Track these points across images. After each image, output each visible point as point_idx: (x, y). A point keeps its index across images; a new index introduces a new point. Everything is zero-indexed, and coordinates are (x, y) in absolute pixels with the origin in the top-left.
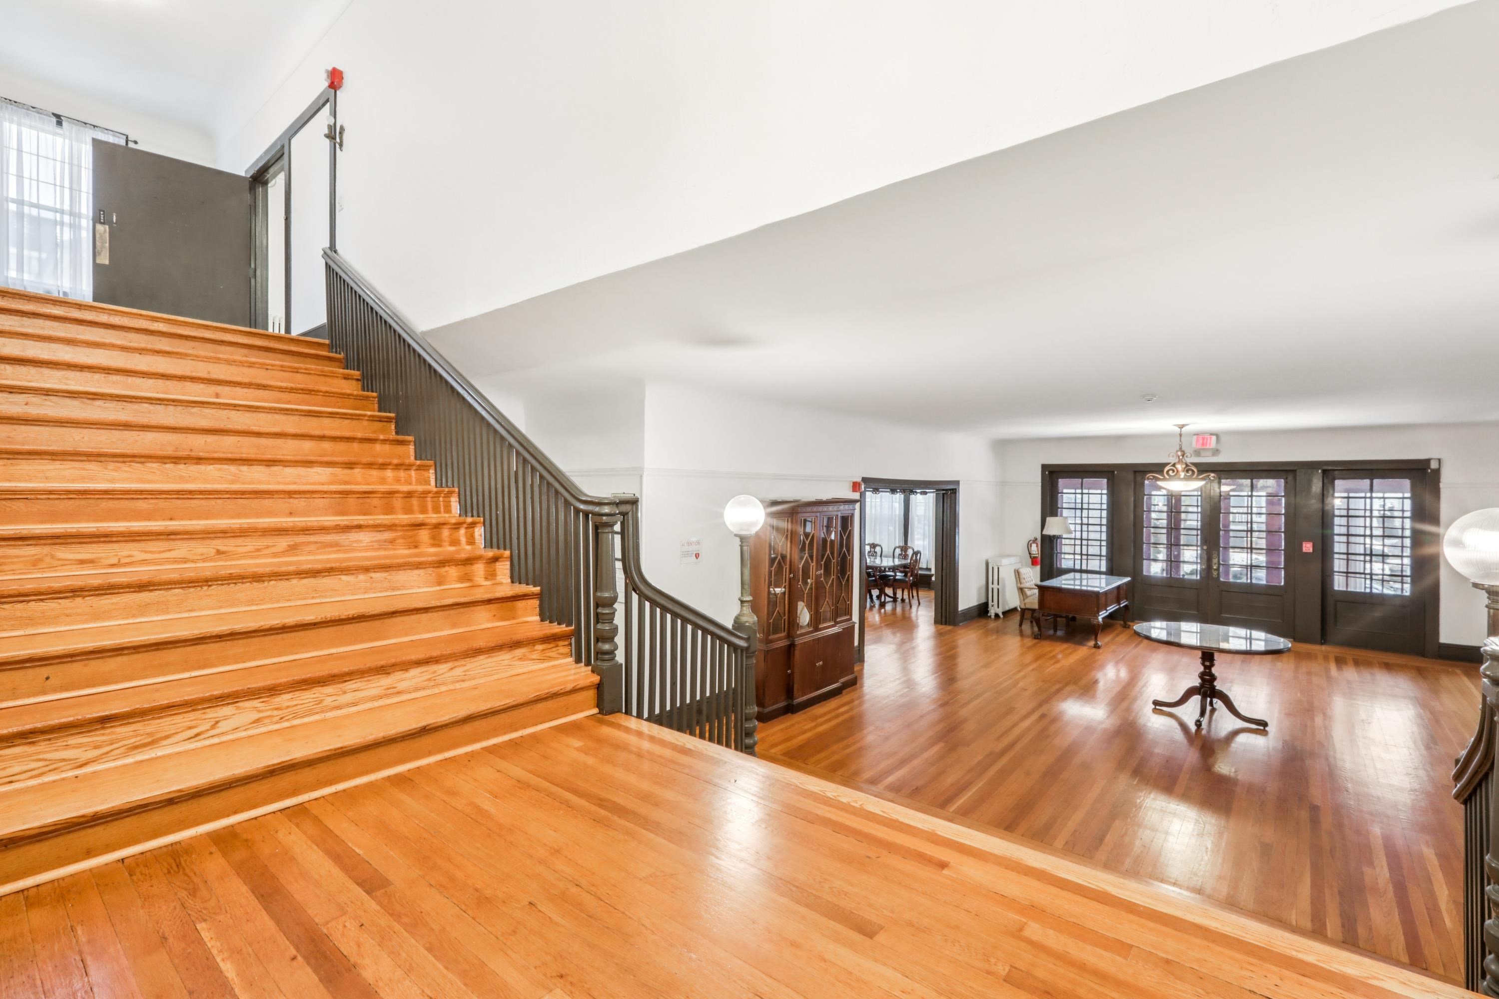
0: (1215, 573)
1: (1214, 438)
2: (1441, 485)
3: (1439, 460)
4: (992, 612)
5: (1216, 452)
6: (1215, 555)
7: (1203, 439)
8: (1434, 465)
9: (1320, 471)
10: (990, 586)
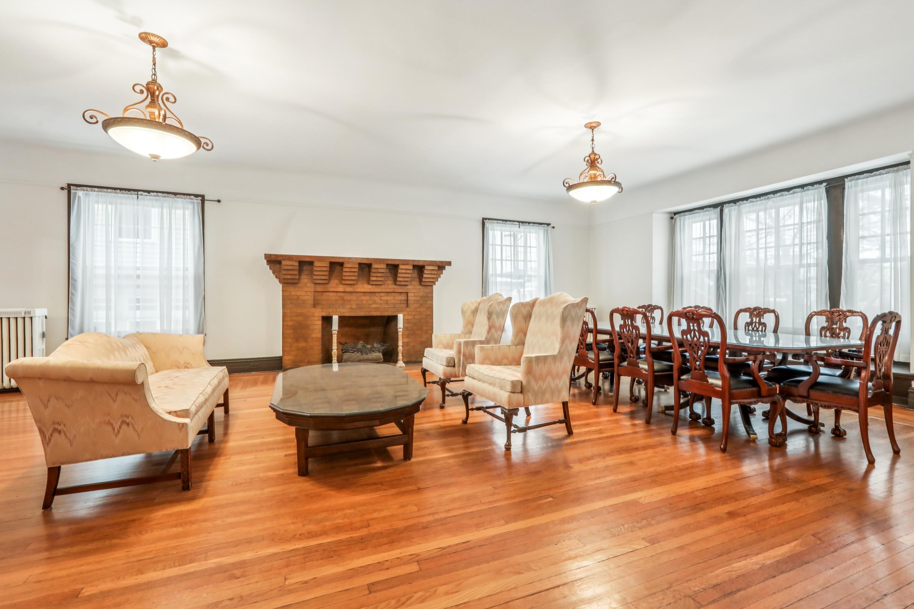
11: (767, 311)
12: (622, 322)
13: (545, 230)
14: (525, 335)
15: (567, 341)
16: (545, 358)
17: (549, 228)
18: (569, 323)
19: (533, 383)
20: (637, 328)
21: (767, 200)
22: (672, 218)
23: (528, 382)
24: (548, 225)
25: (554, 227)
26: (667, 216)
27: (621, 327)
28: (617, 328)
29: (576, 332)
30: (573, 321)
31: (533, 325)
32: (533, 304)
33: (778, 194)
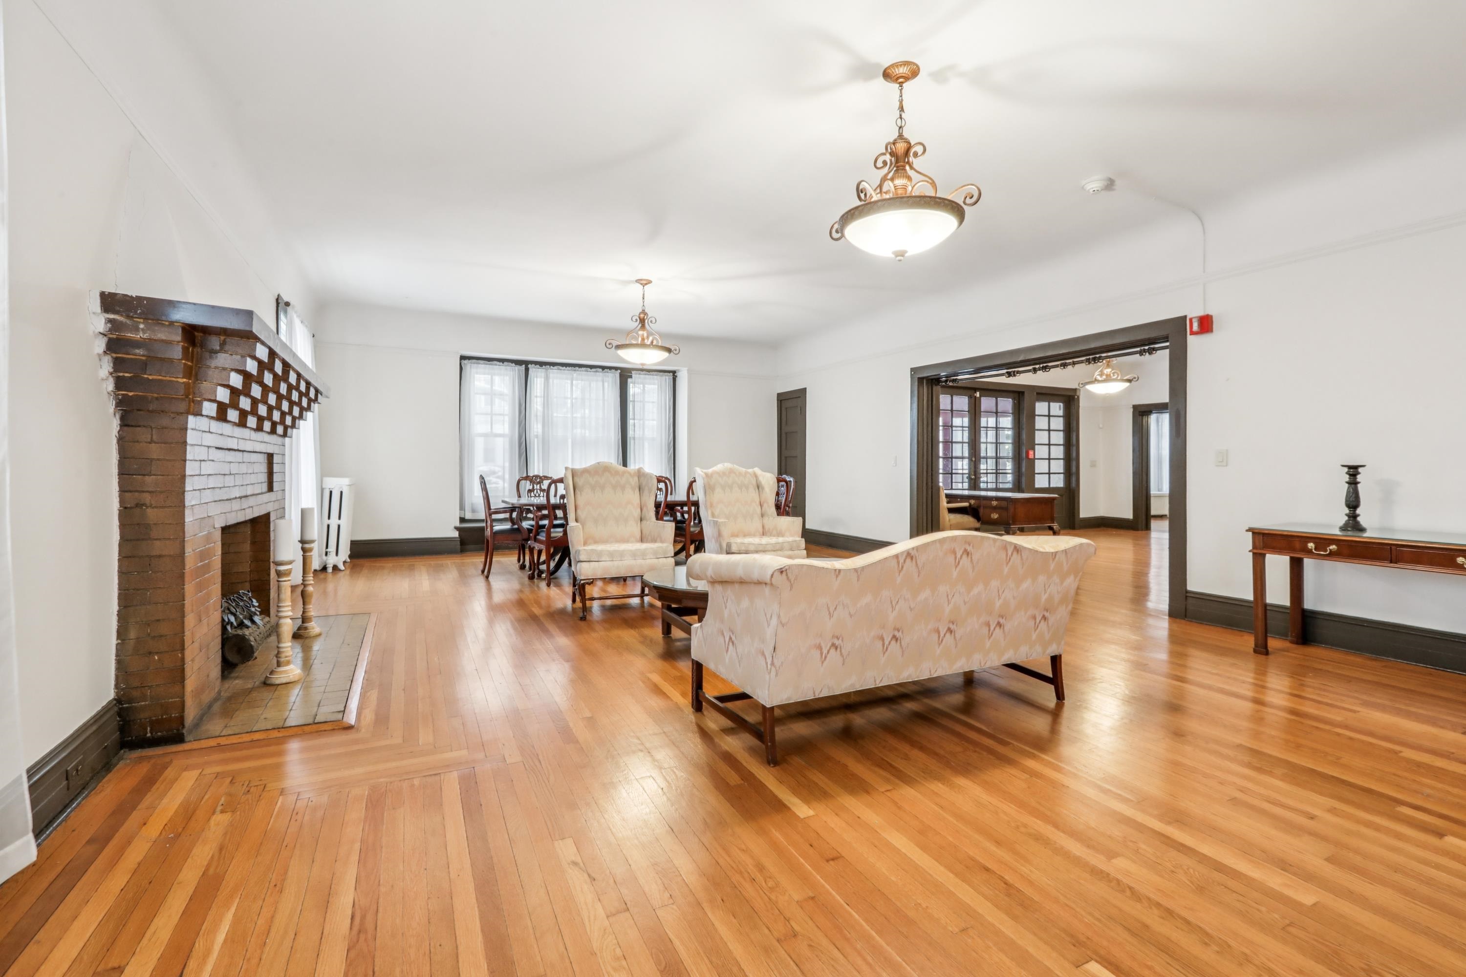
21: (574, 372)
33: (583, 369)
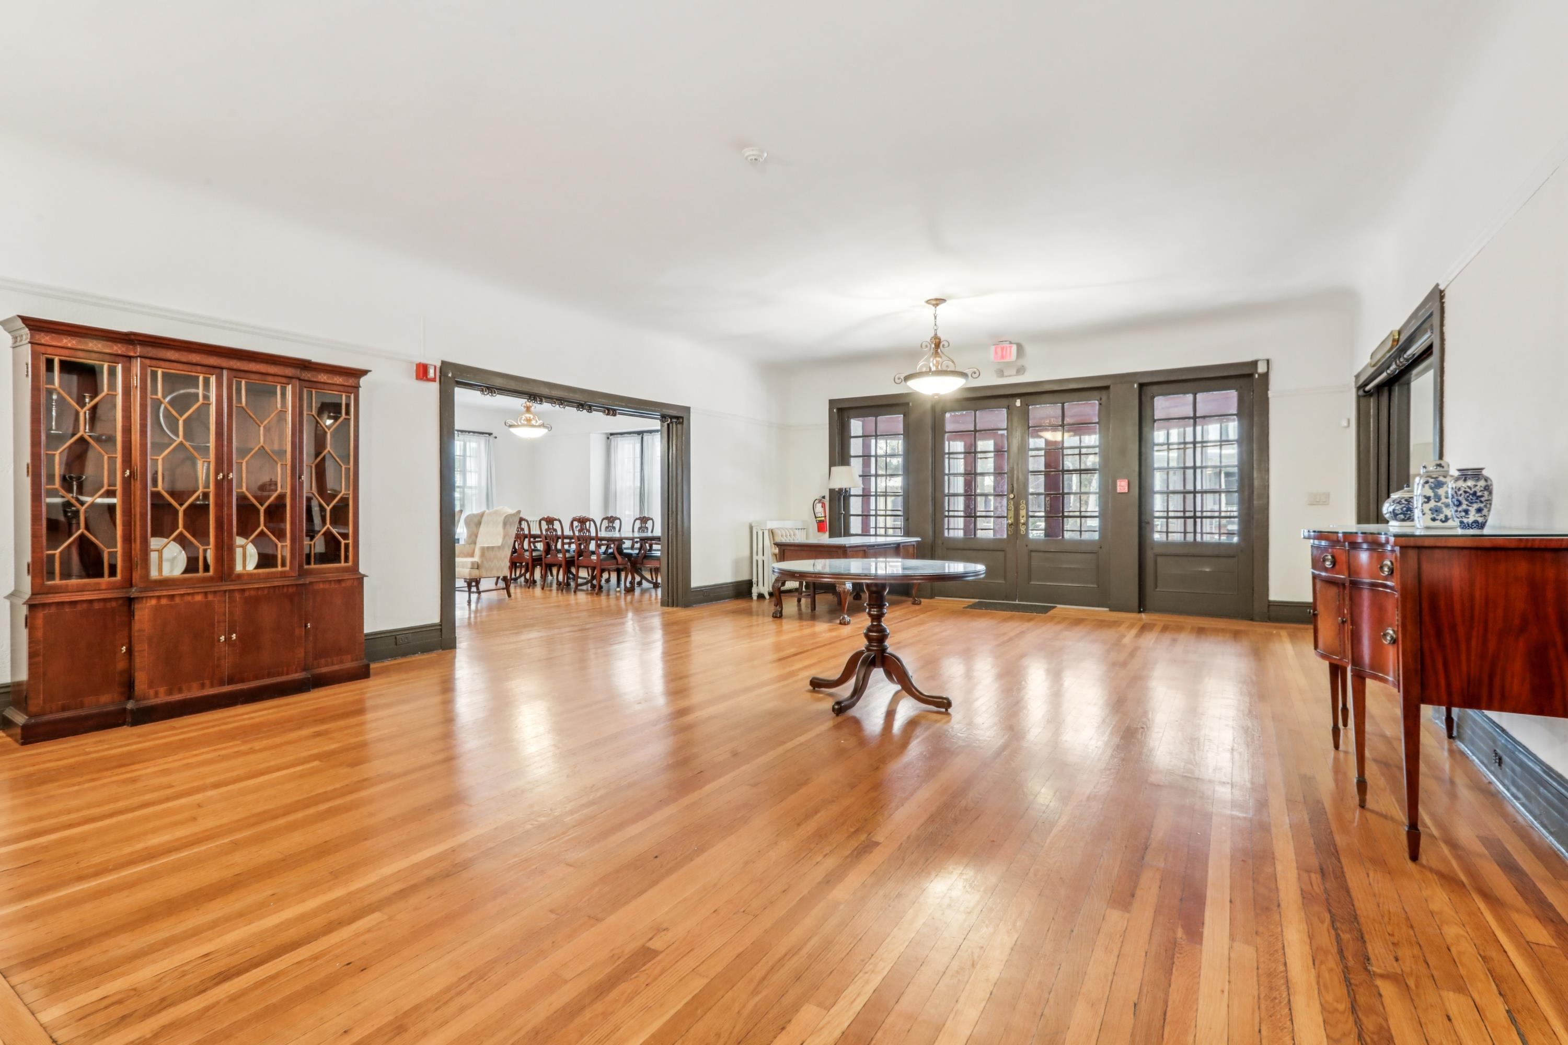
0: (1023, 529)
1: (1014, 347)
2: (1270, 394)
3: (1268, 361)
4: (755, 591)
5: (1021, 370)
6: (1023, 506)
7: (1002, 349)
8: (1261, 369)
9: (1136, 386)
10: (755, 557)
11: (649, 519)
12: (547, 527)
13: (486, 440)
14: (476, 537)
15: (507, 538)
16: (493, 548)
17: (491, 438)
18: (508, 526)
19: (485, 562)
20: (555, 530)
22: (608, 438)
23: (482, 562)
24: (490, 434)
25: (496, 438)
26: (604, 437)
27: (547, 530)
28: (544, 533)
29: (513, 531)
30: (511, 525)
31: (482, 529)
32: (482, 515)
